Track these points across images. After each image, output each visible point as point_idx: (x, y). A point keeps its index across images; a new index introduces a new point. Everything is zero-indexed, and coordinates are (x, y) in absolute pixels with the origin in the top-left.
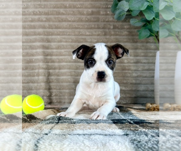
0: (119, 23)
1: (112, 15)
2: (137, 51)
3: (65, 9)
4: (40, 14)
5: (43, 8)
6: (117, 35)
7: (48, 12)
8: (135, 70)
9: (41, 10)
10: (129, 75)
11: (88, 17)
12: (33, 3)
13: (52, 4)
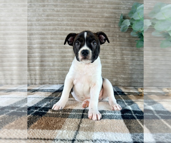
0: (122, 34)
1: (118, 28)
2: (133, 52)
3: (88, 23)
4: (71, 25)
5: (73, 21)
6: (121, 41)
7: (76, 24)
8: (131, 65)
9: (72, 23)
10: (127, 68)
11: (103, 28)
12: (66, 18)
13: (79, 19)
